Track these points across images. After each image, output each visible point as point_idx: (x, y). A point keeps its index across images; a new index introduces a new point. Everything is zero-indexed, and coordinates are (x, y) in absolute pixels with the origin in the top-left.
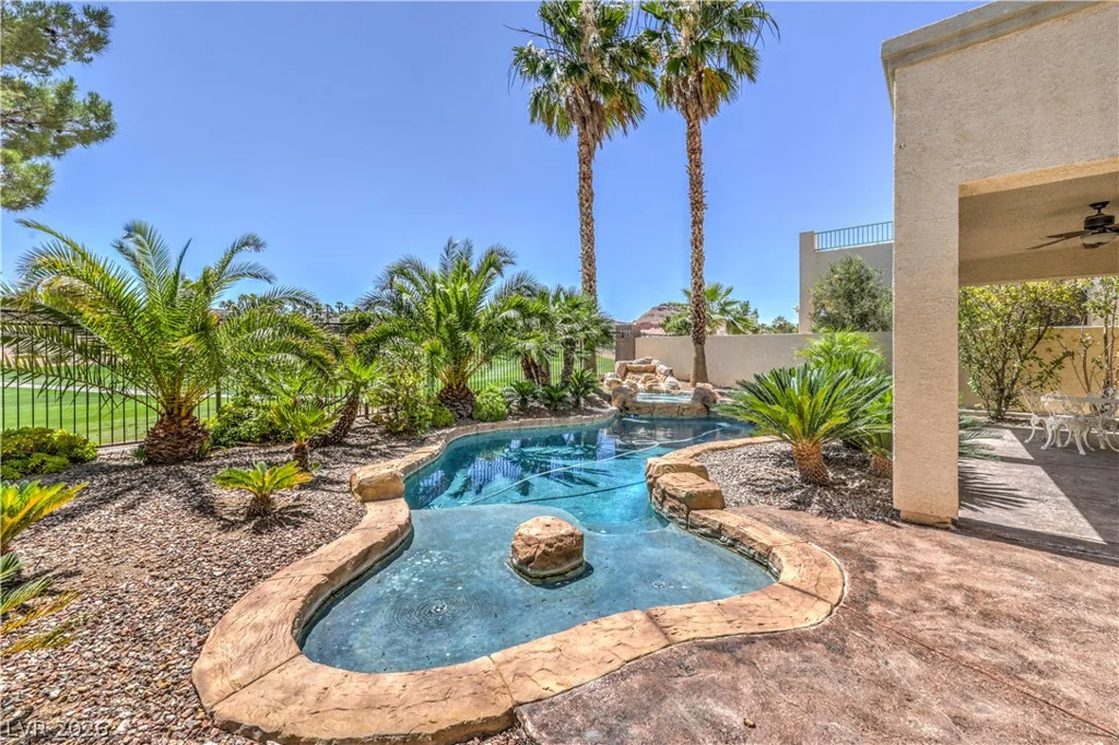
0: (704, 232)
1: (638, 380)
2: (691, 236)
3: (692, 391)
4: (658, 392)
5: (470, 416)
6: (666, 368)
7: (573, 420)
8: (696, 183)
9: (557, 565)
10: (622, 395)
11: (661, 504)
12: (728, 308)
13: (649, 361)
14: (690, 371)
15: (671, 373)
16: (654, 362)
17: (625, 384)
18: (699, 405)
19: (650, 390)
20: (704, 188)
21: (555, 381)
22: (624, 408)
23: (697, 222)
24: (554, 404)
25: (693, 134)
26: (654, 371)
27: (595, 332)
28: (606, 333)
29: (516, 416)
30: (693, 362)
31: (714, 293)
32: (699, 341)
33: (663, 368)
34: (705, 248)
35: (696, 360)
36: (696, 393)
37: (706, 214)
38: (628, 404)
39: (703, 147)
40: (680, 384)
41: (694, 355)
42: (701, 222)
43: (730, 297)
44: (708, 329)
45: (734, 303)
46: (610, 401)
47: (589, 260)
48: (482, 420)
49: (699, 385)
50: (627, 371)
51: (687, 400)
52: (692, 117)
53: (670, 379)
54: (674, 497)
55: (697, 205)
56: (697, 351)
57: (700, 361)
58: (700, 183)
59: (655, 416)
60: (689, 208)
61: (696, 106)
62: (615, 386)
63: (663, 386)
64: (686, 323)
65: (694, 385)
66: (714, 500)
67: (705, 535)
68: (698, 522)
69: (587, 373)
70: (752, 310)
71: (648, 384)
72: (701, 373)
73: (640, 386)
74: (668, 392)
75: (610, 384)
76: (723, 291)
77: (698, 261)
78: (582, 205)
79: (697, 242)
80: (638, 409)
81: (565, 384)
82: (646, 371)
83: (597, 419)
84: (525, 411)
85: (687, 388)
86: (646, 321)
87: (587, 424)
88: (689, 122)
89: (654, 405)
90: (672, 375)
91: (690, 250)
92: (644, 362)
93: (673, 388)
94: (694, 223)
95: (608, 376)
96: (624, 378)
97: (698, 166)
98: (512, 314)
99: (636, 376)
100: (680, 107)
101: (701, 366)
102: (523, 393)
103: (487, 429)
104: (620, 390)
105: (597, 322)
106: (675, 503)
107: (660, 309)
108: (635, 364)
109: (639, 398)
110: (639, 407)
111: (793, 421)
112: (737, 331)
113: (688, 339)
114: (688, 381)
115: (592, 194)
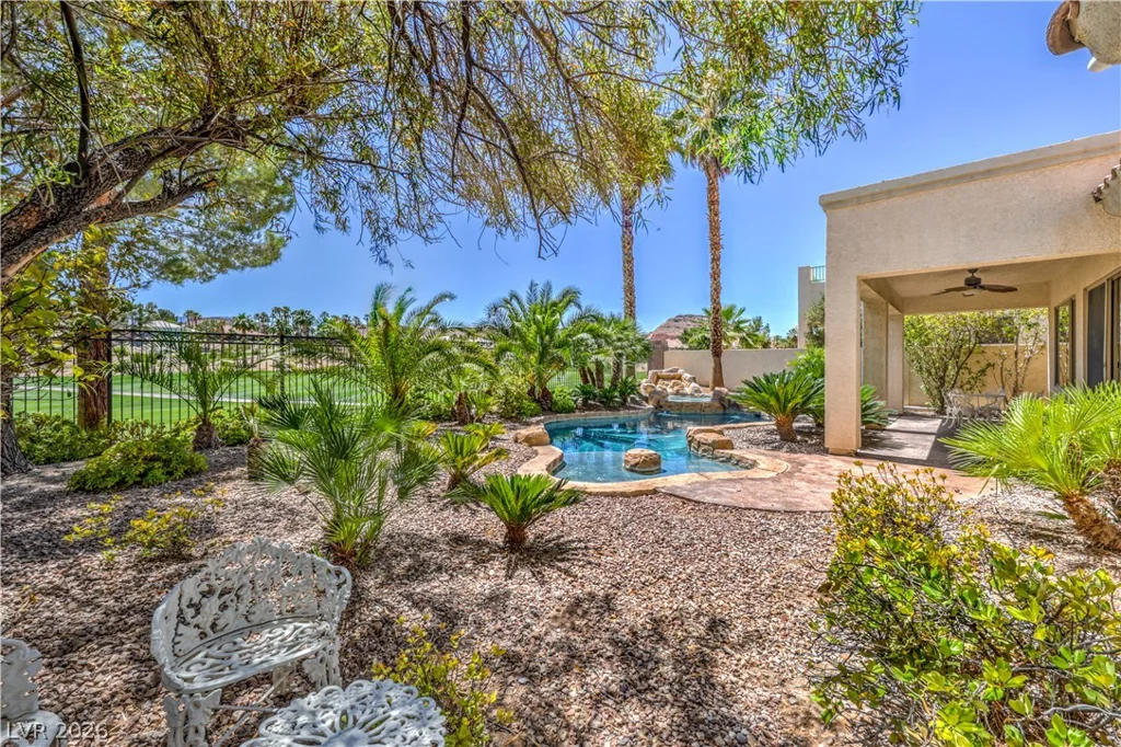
0: (721, 267)
1: (667, 385)
2: (710, 271)
3: (711, 394)
4: (684, 395)
5: (550, 409)
6: (689, 376)
7: (622, 414)
8: (714, 228)
9: (650, 467)
10: (657, 396)
11: (697, 450)
12: (742, 325)
13: (676, 370)
14: (710, 378)
15: (694, 380)
16: (680, 371)
17: (658, 388)
18: (717, 404)
19: (677, 393)
20: (721, 231)
21: (607, 385)
22: (659, 407)
23: (716, 259)
24: (607, 402)
25: (712, 189)
26: (680, 378)
27: (639, 348)
28: (646, 348)
29: (581, 410)
30: (712, 371)
31: (729, 313)
32: (717, 354)
33: (687, 376)
34: (722, 280)
35: (715, 369)
36: (714, 395)
37: (723, 253)
38: (662, 404)
39: (720, 200)
40: (702, 389)
41: (713, 365)
42: (718, 259)
43: (743, 317)
44: (724, 344)
45: (746, 321)
46: (647, 401)
47: (630, 290)
48: (557, 412)
49: (717, 388)
50: (658, 378)
51: (708, 400)
52: (712, 176)
53: (693, 384)
54: (705, 444)
55: (715, 245)
56: (715, 362)
57: (718, 369)
58: (718, 229)
59: (683, 411)
60: (709, 248)
61: (715, 168)
62: (650, 390)
63: (688, 390)
64: (706, 338)
65: (713, 389)
66: (728, 445)
67: (722, 461)
68: (719, 455)
69: (630, 379)
70: (764, 325)
71: (676, 388)
72: (718, 381)
73: (669, 390)
74: (692, 395)
75: (645, 388)
76: (736, 311)
77: (717, 290)
78: (624, 247)
79: (715, 275)
80: (670, 407)
81: (614, 386)
82: (673, 378)
83: (641, 414)
84: (586, 406)
85: (707, 392)
86: (662, 332)
87: (634, 416)
88: (709, 180)
89: (682, 404)
90: (695, 382)
91: (710, 282)
92: (672, 371)
93: (696, 391)
94: (713, 260)
95: (644, 382)
96: (656, 383)
97: (716, 215)
98: (585, 335)
99: (666, 382)
100: (702, 167)
101: (718, 375)
102: (586, 394)
103: (563, 417)
104: (655, 392)
105: (640, 340)
106: (706, 447)
107: (676, 321)
108: (664, 372)
109: (670, 399)
110: (671, 406)
111: (773, 402)
112: (749, 346)
113: (708, 353)
114: (708, 386)
115: (632, 238)
